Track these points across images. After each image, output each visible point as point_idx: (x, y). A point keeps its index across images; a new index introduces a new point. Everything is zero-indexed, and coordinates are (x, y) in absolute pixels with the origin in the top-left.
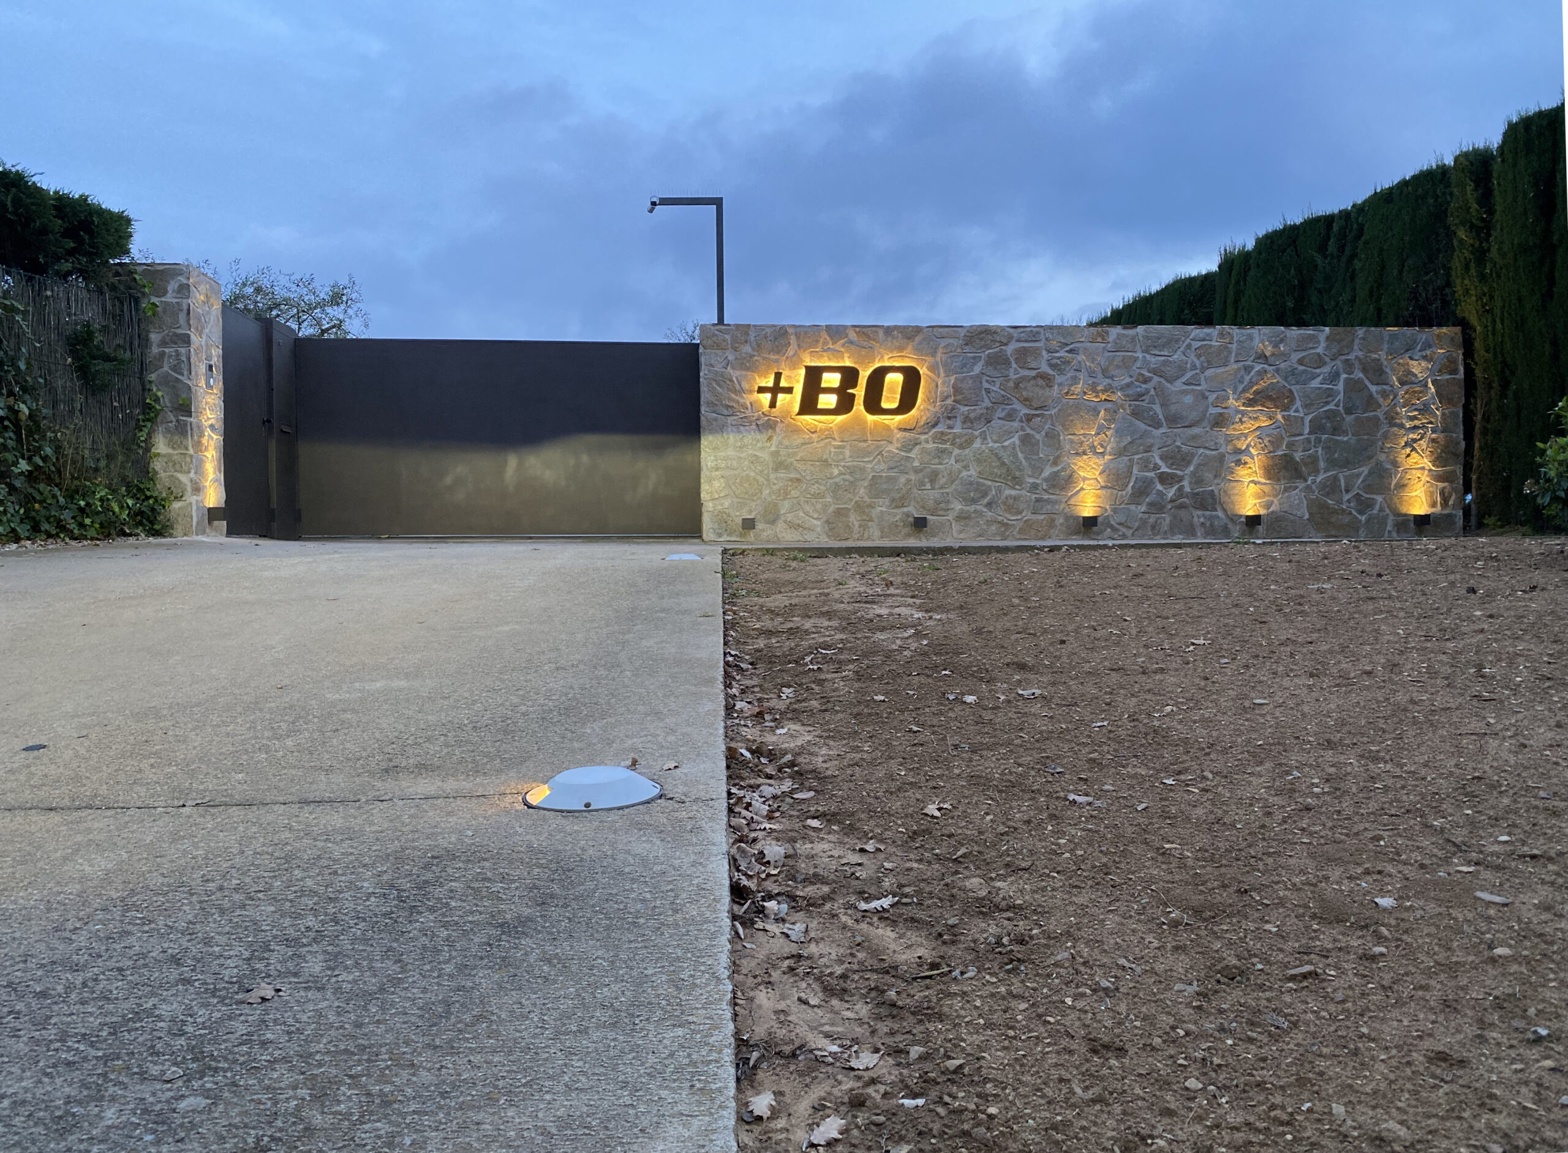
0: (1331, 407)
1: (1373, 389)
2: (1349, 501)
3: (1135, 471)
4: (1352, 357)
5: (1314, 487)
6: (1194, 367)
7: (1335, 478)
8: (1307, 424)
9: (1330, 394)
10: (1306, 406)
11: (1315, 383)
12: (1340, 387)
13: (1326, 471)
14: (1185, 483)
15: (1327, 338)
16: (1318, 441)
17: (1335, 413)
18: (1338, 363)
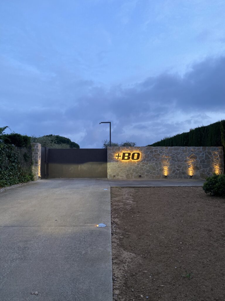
0: (203, 159)
1: (209, 156)
2: (206, 173)
3: (173, 168)
4: (206, 151)
5: (201, 171)
6: (181, 153)
7: (204, 170)
8: (199, 161)
9: (203, 157)
10: (199, 159)
11: (200, 155)
12: (204, 156)
13: (203, 168)
14: (181, 170)
15: (202, 148)
16: (201, 164)
17: (204, 160)
18: (204, 152)
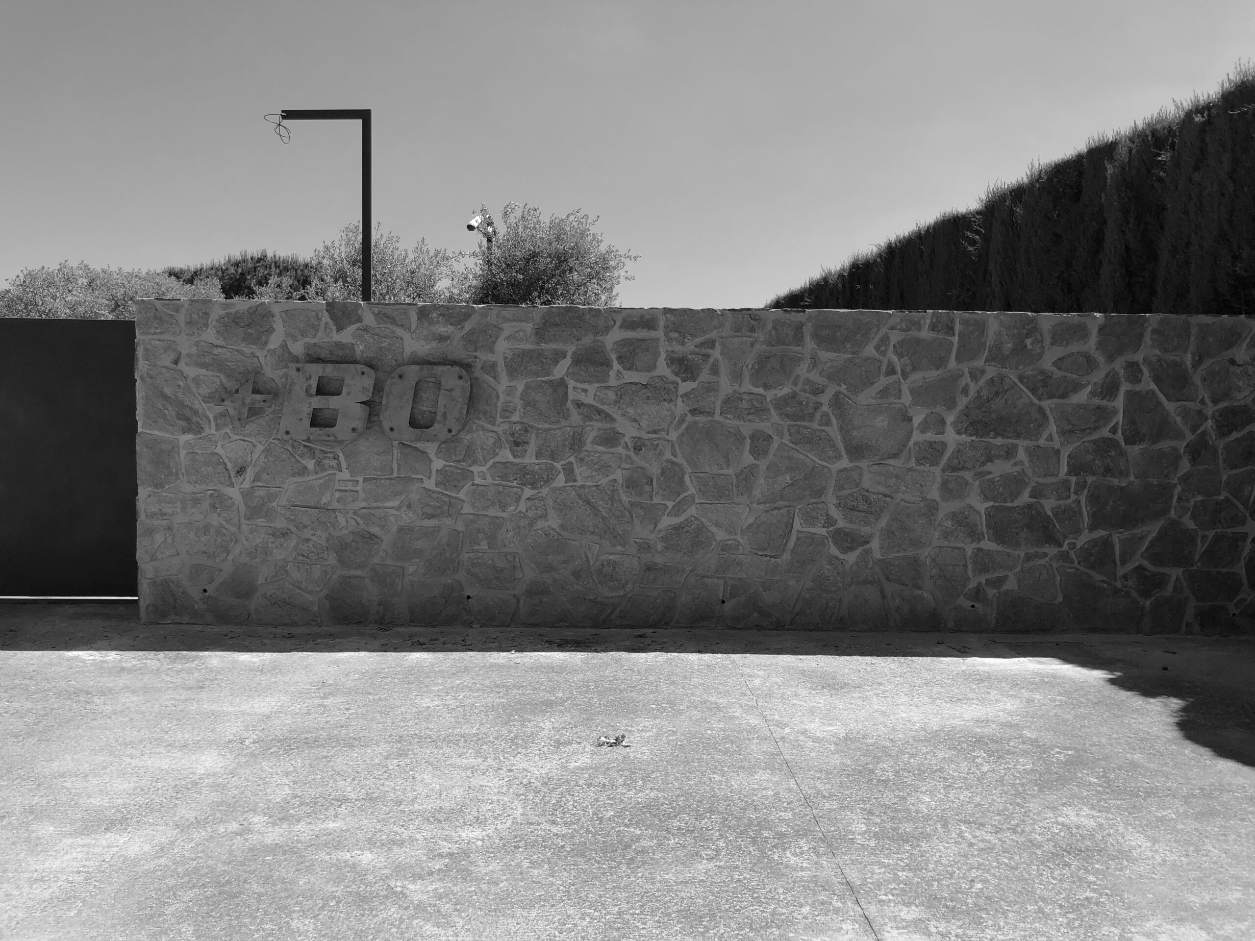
0: (1105, 432)
1: (1170, 407)
2: (1125, 577)
3: (797, 525)
4: (1139, 357)
5: (1072, 554)
6: (891, 371)
7: (1106, 543)
8: (1064, 461)
9: (1103, 415)
10: (1063, 433)
11: (1081, 397)
12: (1119, 403)
13: (1092, 528)
14: (875, 544)
15: (1101, 329)
16: (1081, 486)
17: (1111, 443)
18: (1119, 365)
